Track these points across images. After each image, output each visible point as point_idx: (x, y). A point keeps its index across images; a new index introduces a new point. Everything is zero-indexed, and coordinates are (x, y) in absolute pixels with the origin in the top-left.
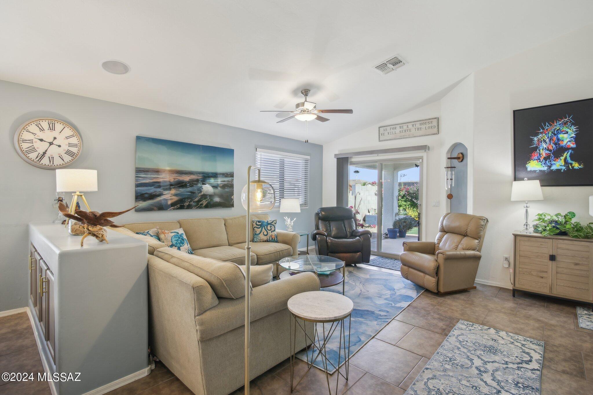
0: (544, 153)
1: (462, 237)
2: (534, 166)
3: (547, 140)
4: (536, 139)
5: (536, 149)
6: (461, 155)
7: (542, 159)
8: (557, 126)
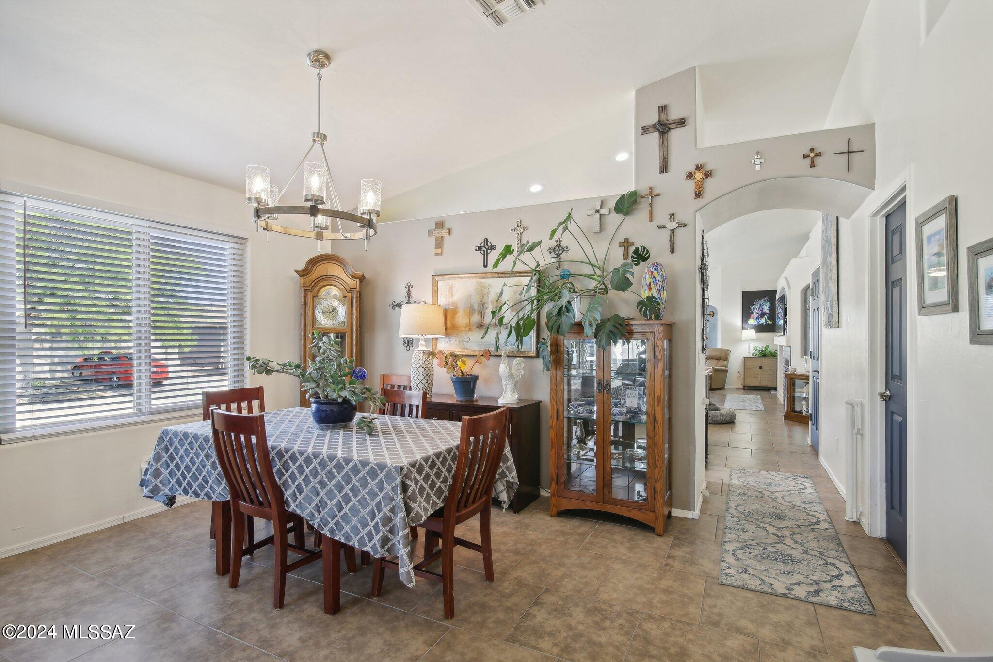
0: (756, 315)
1: (718, 361)
2: (752, 322)
3: (758, 309)
4: (752, 307)
5: (752, 312)
6: (712, 313)
7: (755, 318)
8: (762, 301)
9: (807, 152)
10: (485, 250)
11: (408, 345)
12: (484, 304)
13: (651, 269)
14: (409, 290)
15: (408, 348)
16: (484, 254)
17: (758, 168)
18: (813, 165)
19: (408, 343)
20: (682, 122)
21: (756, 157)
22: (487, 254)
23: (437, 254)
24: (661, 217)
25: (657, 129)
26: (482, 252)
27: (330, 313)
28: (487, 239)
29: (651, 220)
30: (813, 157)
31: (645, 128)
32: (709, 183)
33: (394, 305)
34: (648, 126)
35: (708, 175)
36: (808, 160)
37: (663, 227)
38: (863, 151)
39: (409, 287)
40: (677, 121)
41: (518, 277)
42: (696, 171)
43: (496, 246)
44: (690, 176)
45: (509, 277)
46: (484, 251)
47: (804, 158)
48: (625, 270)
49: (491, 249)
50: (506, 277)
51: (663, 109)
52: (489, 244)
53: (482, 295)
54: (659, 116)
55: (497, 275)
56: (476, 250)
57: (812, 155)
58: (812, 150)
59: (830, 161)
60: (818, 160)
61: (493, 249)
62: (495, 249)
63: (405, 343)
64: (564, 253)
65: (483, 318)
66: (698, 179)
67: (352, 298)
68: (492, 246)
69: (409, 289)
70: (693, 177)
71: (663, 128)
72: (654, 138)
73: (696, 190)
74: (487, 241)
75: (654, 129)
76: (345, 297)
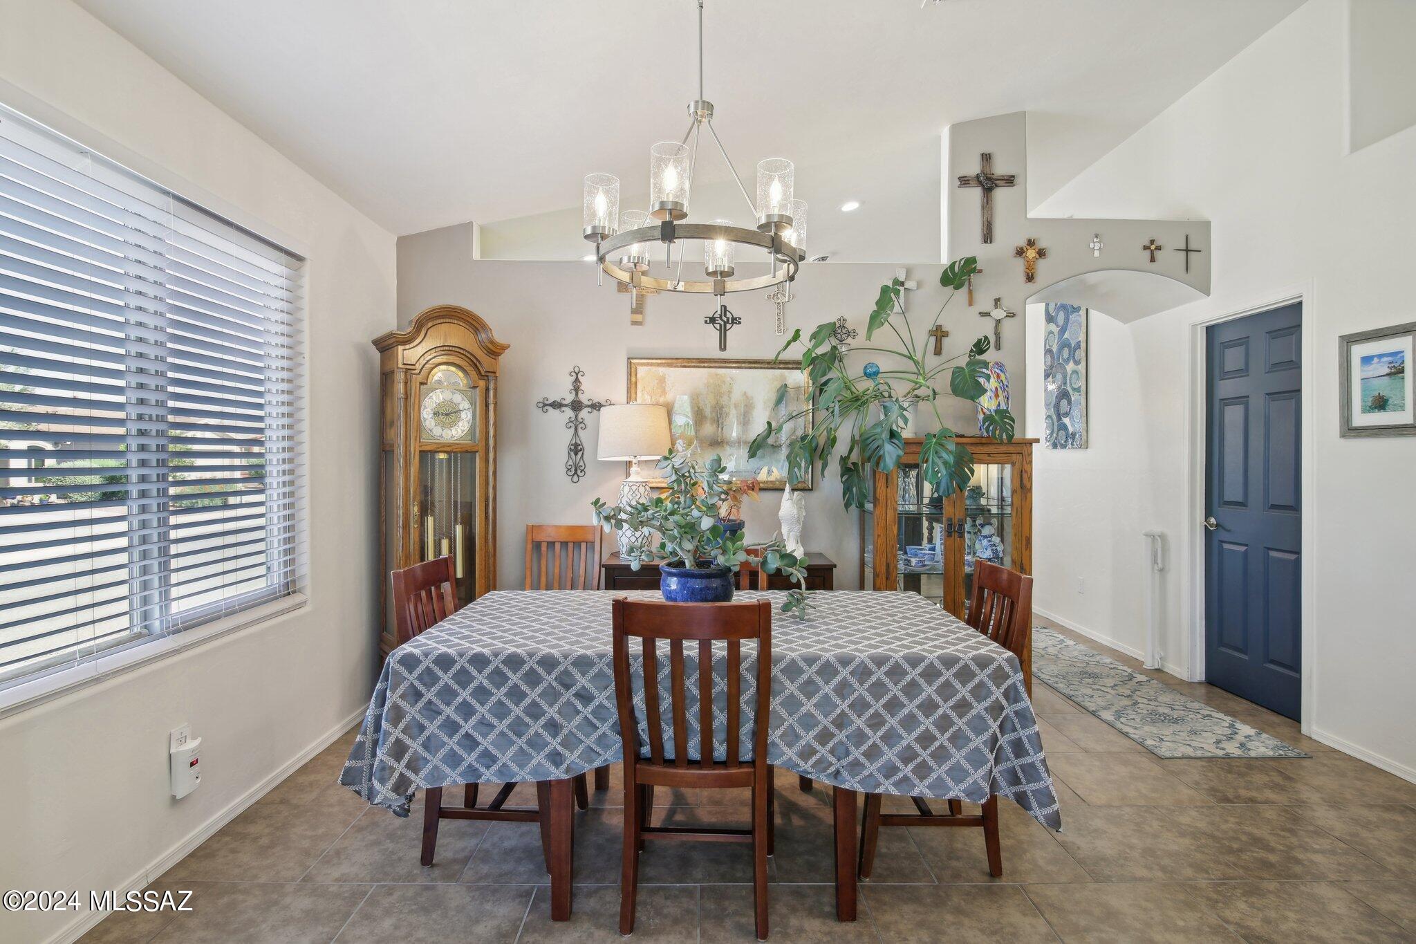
9: (1147, 244)
10: (722, 323)
11: (576, 473)
12: (723, 407)
13: (996, 370)
14: (577, 380)
15: (575, 478)
16: (720, 330)
17: (1097, 254)
18: (1153, 260)
19: (576, 470)
20: (1010, 181)
21: (1095, 240)
22: (726, 330)
23: (634, 323)
24: (984, 303)
25: (980, 183)
26: (718, 326)
27: (447, 415)
28: (725, 307)
29: (970, 304)
30: (1152, 249)
31: (966, 179)
32: (1042, 265)
33: (545, 405)
34: (969, 177)
35: (1041, 253)
36: (1148, 252)
37: (987, 314)
38: (1200, 251)
39: (577, 374)
40: (1006, 178)
41: (781, 368)
42: (1028, 247)
43: (740, 319)
44: (1020, 252)
45: (767, 368)
46: (721, 325)
47: (1144, 249)
48: (974, 370)
49: (733, 323)
50: (761, 368)
51: (986, 158)
52: (728, 315)
53: (718, 395)
54: (983, 168)
55: (747, 365)
56: (706, 322)
57: (1153, 247)
58: (1152, 242)
59: (1170, 258)
60: (1158, 254)
61: (736, 323)
62: (740, 323)
63: (569, 470)
64: (849, 338)
65: (720, 429)
66: (1031, 257)
67: (487, 390)
68: (733, 319)
69: (577, 378)
70: (1024, 255)
71: (988, 183)
72: (976, 193)
73: (1028, 271)
74: (726, 310)
75: (976, 182)
76: (475, 387)
